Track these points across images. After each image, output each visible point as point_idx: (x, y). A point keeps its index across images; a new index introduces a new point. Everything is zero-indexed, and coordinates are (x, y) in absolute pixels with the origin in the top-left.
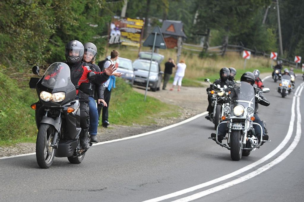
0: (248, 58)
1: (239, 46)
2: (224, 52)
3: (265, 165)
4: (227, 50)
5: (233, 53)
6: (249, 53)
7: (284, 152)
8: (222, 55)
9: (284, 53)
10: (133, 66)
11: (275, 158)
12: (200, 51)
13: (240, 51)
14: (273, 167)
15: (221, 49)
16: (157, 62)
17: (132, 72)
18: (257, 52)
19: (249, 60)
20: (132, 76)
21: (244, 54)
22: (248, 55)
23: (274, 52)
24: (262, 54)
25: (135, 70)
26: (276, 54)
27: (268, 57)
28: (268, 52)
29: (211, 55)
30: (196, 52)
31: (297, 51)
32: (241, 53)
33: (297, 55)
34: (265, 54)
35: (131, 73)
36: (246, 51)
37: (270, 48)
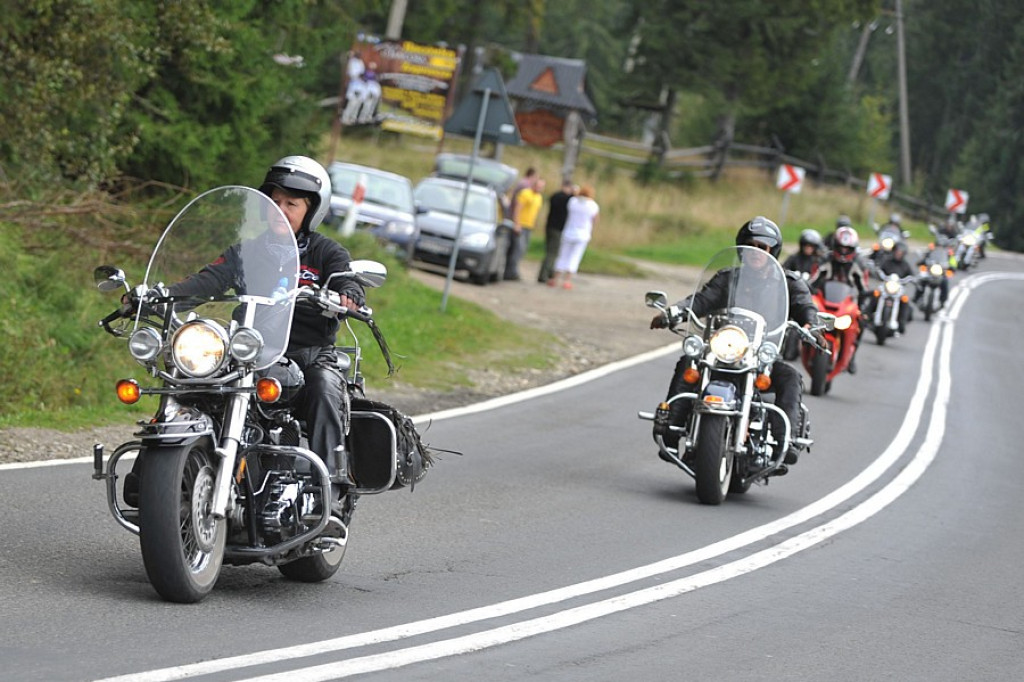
0: (796, 189)
1: (767, 150)
2: (719, 166)
3: (809, 530)
4: (729, 160)
5: (748, 173)
6: (800, 173)
7: (876, 492)
8: (713, 178)
9: (913, 179)
10: (413, 198)
11: (845, 511)
12: (642, 159)
13: (770, 164)
14: (832, 537)
15: (710, 155)
16: (495, 188)
17: (409, 218)
18: (826, 171)
19: (800, 198)
20: (409, 230)
21: (784, 176)
22: (794, 180)
23: (879, 174)
24: (840, 180)
25: (419, 212)
26: (887, 180)
27: (860, 188)
28: (862, 173)
29: (674, 174)
30: (628, 165)
31: (959, 174)
32: (772, 171)
33: (957, 188)
34: (852, 179)
35: (407, 223)
36: (790, 165)
37: (869, 162)
